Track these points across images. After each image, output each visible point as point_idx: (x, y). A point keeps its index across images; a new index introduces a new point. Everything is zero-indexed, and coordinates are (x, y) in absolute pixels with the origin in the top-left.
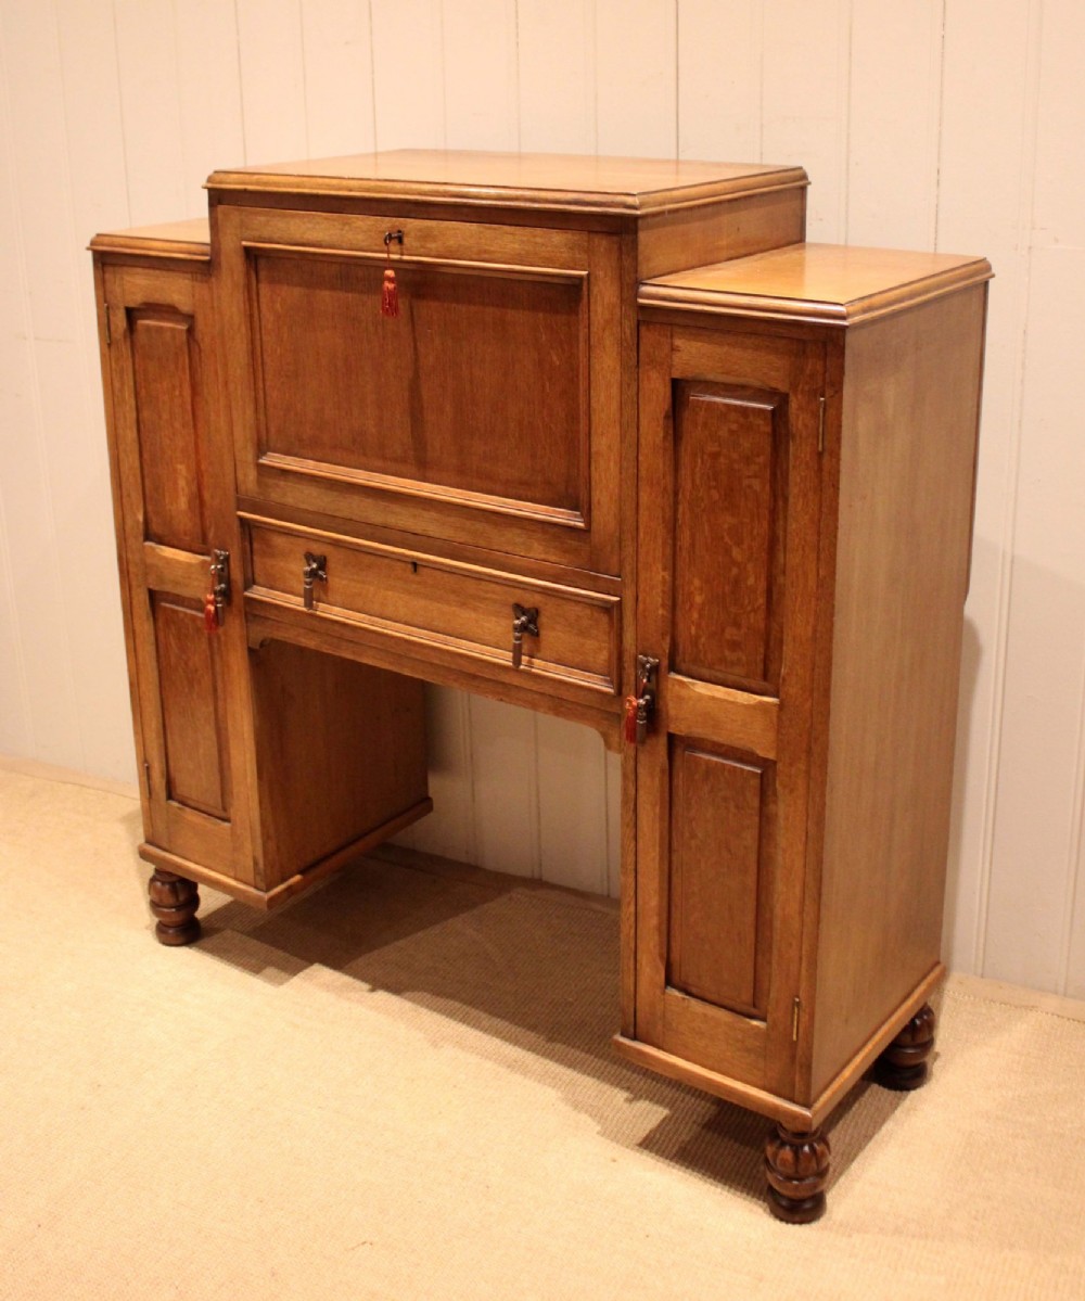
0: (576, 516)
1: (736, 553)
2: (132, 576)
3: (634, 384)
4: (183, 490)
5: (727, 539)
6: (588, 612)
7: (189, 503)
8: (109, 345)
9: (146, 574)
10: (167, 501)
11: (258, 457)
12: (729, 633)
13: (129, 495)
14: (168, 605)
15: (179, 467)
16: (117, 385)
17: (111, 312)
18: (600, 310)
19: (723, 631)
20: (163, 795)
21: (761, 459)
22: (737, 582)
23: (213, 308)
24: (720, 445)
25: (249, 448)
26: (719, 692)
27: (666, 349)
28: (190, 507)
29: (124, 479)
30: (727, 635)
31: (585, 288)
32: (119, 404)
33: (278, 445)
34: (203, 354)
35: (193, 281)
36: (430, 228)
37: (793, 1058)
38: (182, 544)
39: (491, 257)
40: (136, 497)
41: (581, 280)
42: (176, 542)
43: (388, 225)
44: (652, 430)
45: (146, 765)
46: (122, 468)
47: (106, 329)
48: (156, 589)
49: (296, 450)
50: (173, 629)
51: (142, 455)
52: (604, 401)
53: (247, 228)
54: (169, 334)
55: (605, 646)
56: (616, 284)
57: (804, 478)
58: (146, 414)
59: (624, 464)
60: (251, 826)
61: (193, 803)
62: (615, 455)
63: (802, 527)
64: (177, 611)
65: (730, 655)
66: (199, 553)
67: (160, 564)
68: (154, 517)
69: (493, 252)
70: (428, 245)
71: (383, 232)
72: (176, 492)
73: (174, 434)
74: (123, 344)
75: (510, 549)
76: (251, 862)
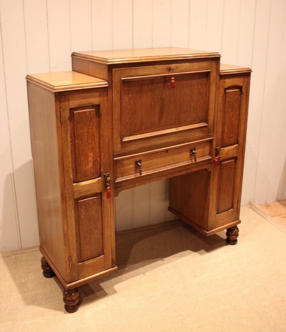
0: (205, 124)
1: (233, 120)
2: (67, 198)
3: (218, 92)
4: (91, 161)
6: (206, 144)
7: (93, 164)
8: (62, 123)
9: (73, 195)
10: (84, 166)
11: (122, 140)
12: (232, 135)
13: (67, 171)
14: (81, 201)
15: (89, 154)
16: (64, 136)
17: (63, 112)
19: (230, 135)
20: (76, 263)
22: (233, 125)
24: (231, 99)
25: (118, 139)
26: (229, 148)
27: (224, 82)
28: (93, 165)
29: (65, 167)
31: (210, 73)
32: (65, 142)
33: (127, 135)
34: (103, 116)
35: (100, 94)
36: (177, 66)
37: (237, 212)
38: (87, 179)
39: (191, 70)
40: (71, 171)
41: (209, 72)
42: (85, 179)
43: (167, 66)
44: (221, 100)
45: (70, 258)
46: (65, 163)
47: (61, 118)
48: (78, 197)
49: (133, 134)
50: (84, 207)
51: (72, 156)
52: (212, 97)
53: (123, 74)
54: (88, 113)
55: (209, 149)
56: (216, 72)
57: (244, 101)
58: (76, 142)
59: (216, 108)
60: (112, 251)
61: (86, 259)
62: (213, 108)
63: (243, 111)
64: (85, 201)
65: (231, 140)
66: (96, 178)
67: (80, 188)
68: (78, 175)
69: (192, 69)
70: (177, 70)
71: (166, 69)
72: (88, 163)
73: (88, 144)
74: (68, 121)
75: (191, 137)
76: (111, 261)
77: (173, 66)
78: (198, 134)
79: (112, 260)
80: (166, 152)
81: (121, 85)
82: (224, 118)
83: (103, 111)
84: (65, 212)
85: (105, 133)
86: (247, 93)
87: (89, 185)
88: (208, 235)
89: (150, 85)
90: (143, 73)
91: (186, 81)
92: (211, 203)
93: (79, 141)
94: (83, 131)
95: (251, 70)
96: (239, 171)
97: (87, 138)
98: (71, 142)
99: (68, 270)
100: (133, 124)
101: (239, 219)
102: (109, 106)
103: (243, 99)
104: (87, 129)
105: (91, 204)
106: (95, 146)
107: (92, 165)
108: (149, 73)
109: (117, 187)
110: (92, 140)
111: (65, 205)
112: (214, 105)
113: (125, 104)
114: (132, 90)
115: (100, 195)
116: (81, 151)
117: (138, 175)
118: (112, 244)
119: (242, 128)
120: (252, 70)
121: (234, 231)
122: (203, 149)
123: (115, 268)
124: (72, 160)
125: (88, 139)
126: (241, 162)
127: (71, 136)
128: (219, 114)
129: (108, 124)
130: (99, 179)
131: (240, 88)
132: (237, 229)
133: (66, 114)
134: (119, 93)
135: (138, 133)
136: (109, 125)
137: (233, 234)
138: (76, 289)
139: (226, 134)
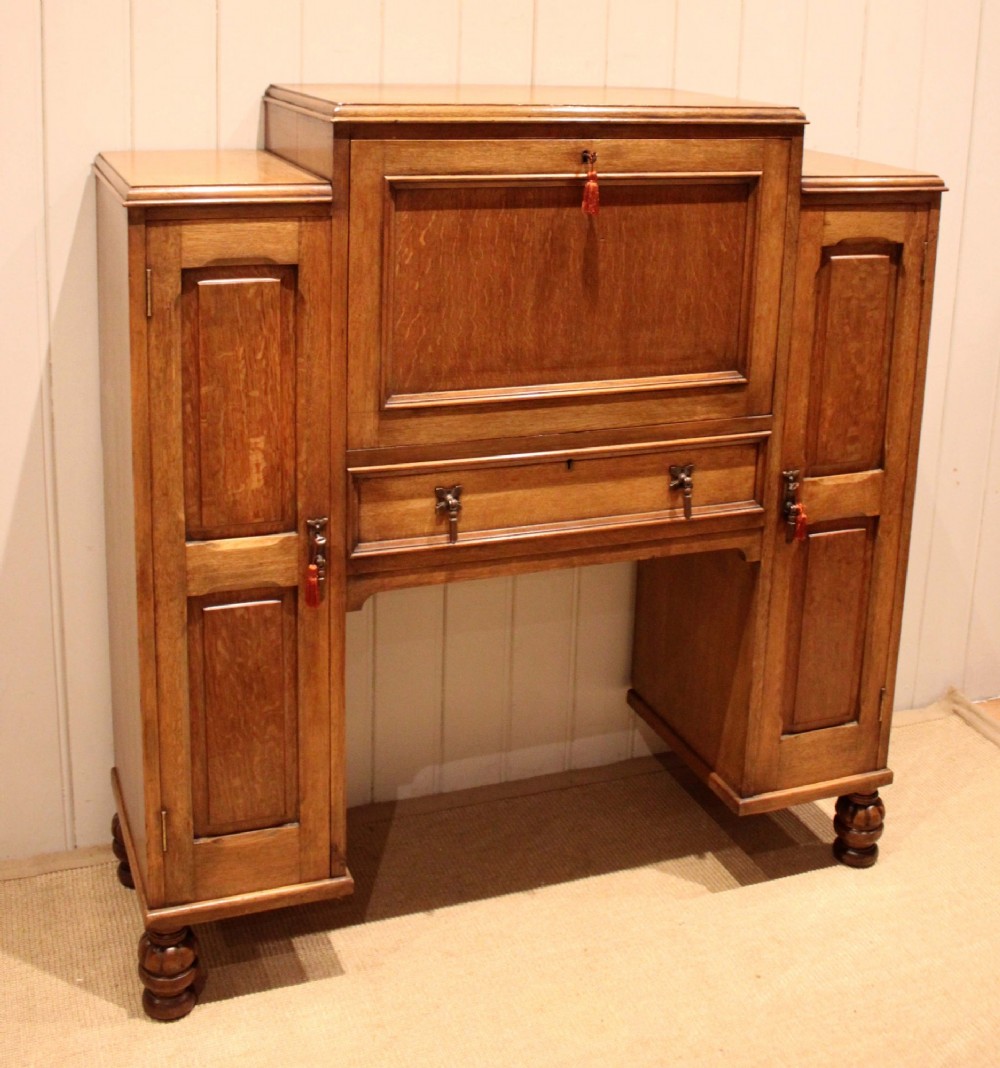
0: (734, 374)
1: (859, 369)
2: (160, 591)
3: (794, 256)
4: (258, 465)
5: (853, 361)
6: (738, 452)
7: (266, 477)
8: (149, 319)
9: (185, 584)
10: (230, 483)
11: (386, 403)
12: (852, 431)
13: (166, 494)
14: (215, 608)
15: (252, 440)
16: (158, 363)
17: (155, 278)
18: (770, 201)
19: (846, 431)
20: (186, 838)
21: (881, 296)
22: (858, 392)
23: (330, 252)
24: (853, 291)
25: (369, 397)
26: (841, 479)
27: (821, 223)
28: (266, 483)
29: (158, 476)
30: (849, 435)
31: (760, 184)
32: (159, 387)
33: (407, 385)
34: (308, 306)
35: (300, 227)
36: (618, 146)
37: (878, 737)
38: (244, 530)
39: (677, 167)
40: (177, 493)
41: (756, 179)
42: (233, 531)
43: (573, 146)
44: (805, 290)
45: (164, 813)
46: (157, 464)
47: (147, 300)
48: (201, 594)
49: (431, 386)
50: (224, 633)
51: (185, 441)
52: (768, 274)
53: (393, 162)
54: (252, 291)
55: (753, 474)
56: (784, 179)
57: (910, 302)
58: (204, 390)
59: (782, 321)
60: (330, 813)
61: (231, 828)
62: (774, 316)
63: (907, 337)
64: (232, 610)
65: (850, 448)
66: (276, 532)
67: (214, 562)
68: (205, 510)
69: (679, 163)
70: (615, 162)
71: (568, 154)
72: (245, 471)
73: (249, 405)
74: (172, 313)
75: (675, 419)
76: (326, 852)
77: (599, 145)
78: (703, 412)
79: (333, 848)
80: (564, 465)
81: (384, 200)
82: (817, 358)
83: (309, 290)
84: (153, 641)
85: (317, 371)
86: (922, 271)
87: (247, 553)
88: (742, 813)
89: (503, 210)
90: (475, 164)
91: (654, 207)
92: (761, 686)
93: (214, 391)
94: (230, 354)
95: (942, 184)
96: (885, 575)
97: (246, 382)
98: (185, 389)
99: (153, 856)
100: (430, 349)
101: (884, 767)
102: (334, 272)
103: (903, 295)
104: (244, 351)
105: (254, 625)
106: (275, 414)
107: (262, 482)
108: (499, 164)
109: (360, 577)
110: (266, 393)
111: (152, 615)
112: (775, 307)
113: (400, 271)
114: (430, 224)
115: (288, 595)
116: (221, 424)
117: (442, 541)
118: (333, 786)
119: (902, 409)
120: (947, 186)
121: (861, 813)
122: (726, 471)
123: (343, 880)
124: (185, 456)
125: (249, 384)
126: (895, 541)
127: (185, 370)
128: (796, 345)
129: (329, 339)
130: (288, 539)
131: (895, 251)
132: (878, 803)
133: (168, 289)
134: (377, 228)
135: (449, 384)
136: (333, 343)
137: (855, 821)
138: (186, 934)
139: (827, 425)
